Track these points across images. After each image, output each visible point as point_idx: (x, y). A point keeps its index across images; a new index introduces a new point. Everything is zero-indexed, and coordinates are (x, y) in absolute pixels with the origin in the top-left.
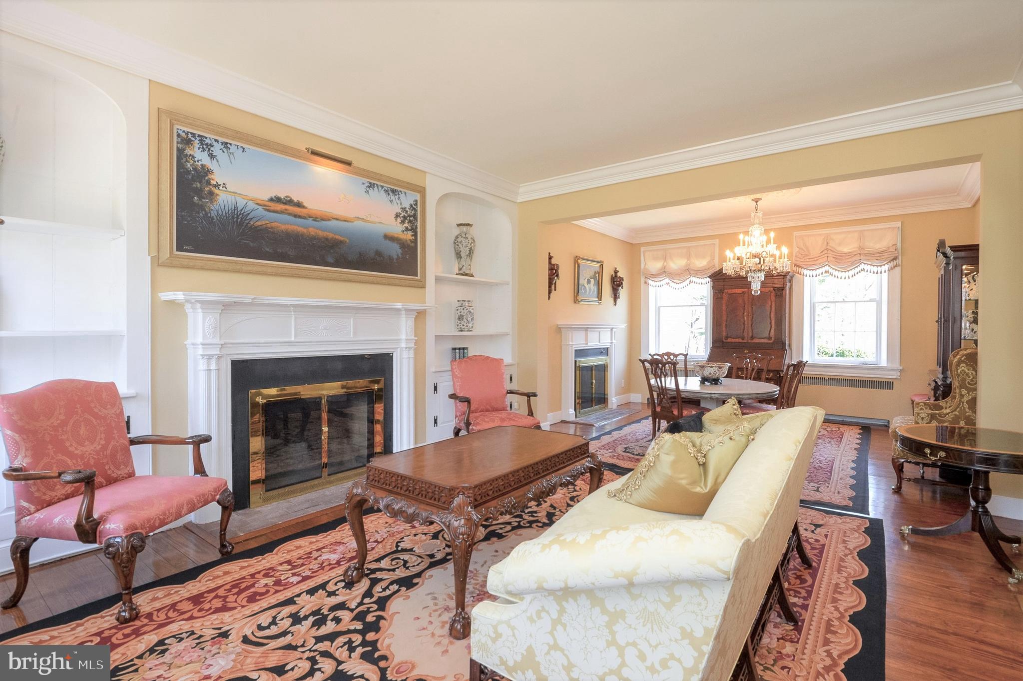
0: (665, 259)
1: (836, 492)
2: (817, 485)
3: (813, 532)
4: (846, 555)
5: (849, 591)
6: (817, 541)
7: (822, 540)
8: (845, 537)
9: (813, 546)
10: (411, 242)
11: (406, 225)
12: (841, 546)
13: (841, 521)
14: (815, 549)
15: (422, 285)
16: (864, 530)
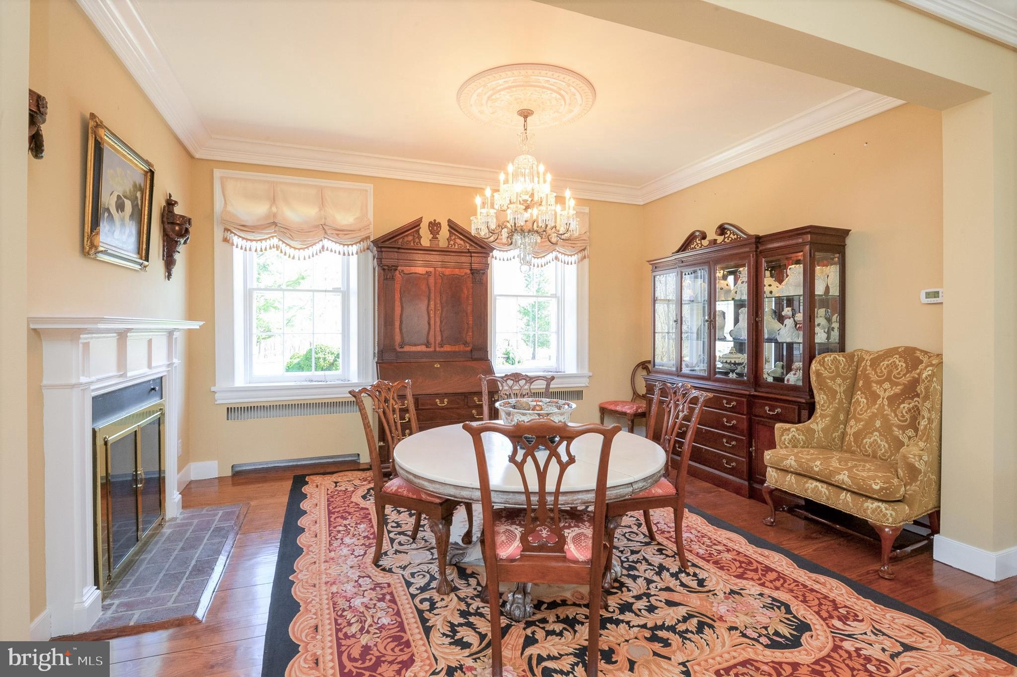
0: (273, 201)
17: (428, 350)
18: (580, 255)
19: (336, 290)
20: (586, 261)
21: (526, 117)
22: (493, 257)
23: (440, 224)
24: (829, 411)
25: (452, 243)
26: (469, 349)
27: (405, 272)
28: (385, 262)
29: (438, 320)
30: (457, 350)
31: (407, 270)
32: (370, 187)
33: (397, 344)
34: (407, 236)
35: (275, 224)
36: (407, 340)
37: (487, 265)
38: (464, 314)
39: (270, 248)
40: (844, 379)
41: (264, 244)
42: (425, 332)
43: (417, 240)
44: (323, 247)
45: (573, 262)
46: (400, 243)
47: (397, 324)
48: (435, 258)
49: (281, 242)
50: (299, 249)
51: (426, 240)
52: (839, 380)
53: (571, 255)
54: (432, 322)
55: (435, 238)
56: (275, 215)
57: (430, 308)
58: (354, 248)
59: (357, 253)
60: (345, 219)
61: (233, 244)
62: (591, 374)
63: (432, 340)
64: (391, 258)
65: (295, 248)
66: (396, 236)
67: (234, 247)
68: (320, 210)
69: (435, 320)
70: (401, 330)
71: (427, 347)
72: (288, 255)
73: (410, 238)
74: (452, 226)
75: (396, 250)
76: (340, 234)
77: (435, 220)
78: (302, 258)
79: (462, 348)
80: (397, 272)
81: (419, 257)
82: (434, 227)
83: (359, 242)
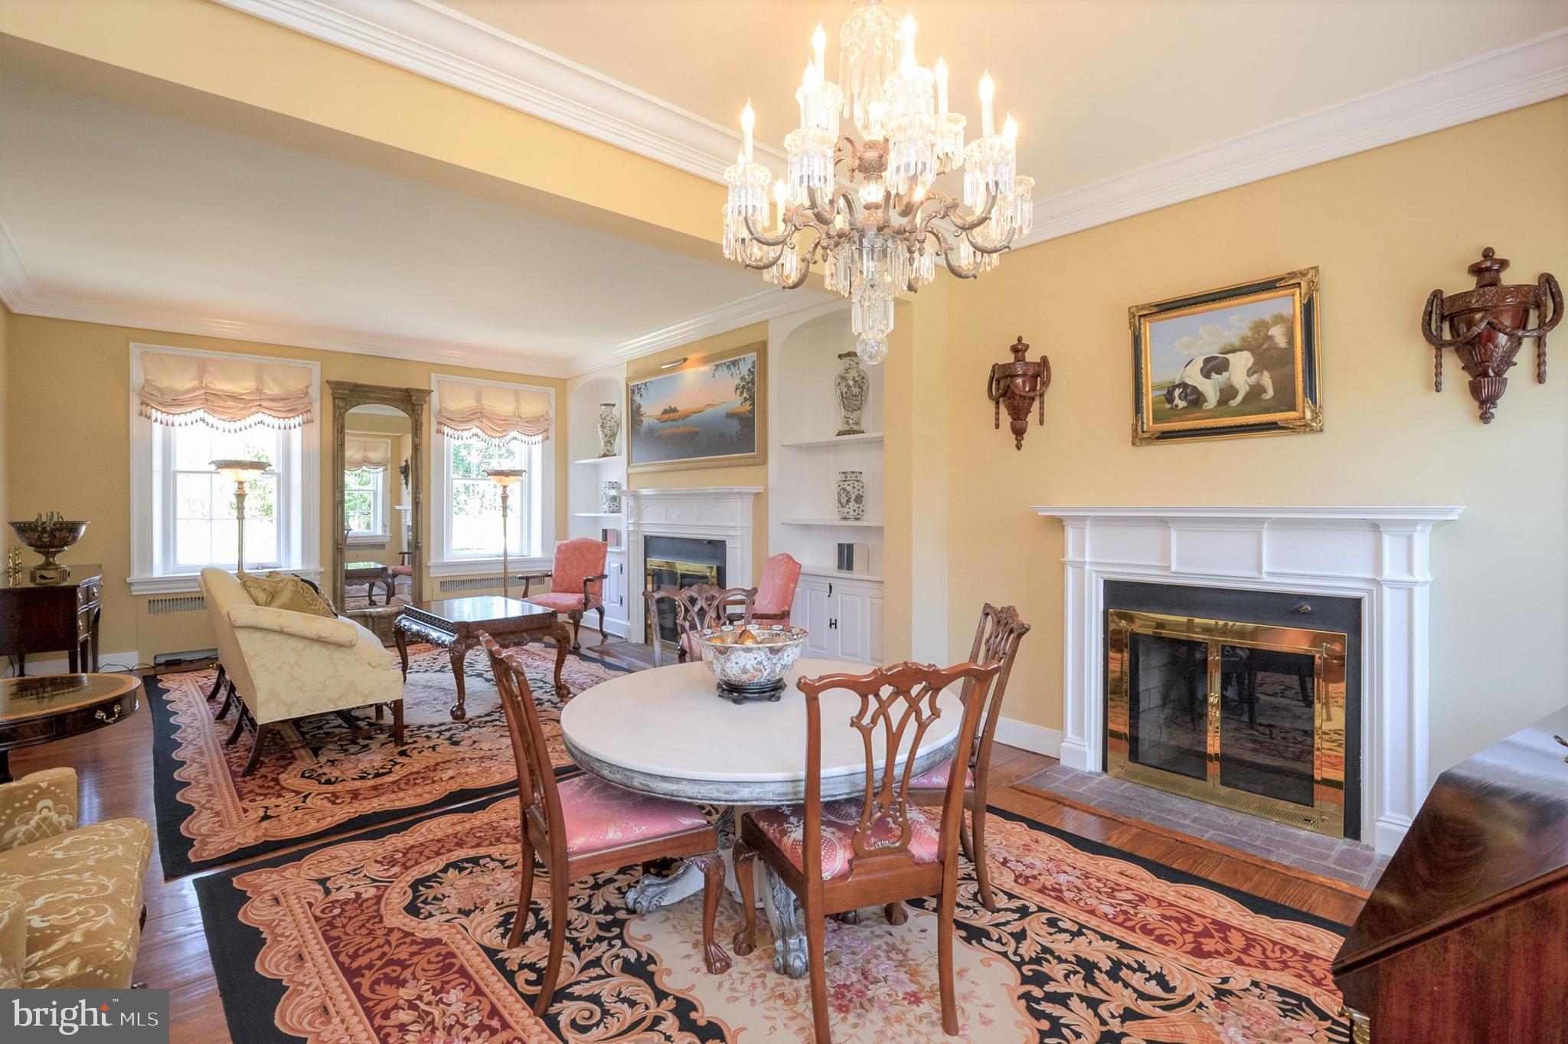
1: (282, 899)
2: (334, 896)
3: (267, 808)
4: (209, 801)
5: (192, 777)
6: (254, 800)
7: (246, 804)
8: (221, 821)
9: (253, 794)
10: (750, 412)
11: (745, 395)
12: (218, 807)
13: (237, 840)
14: (250, 792)
15: (763, 461)
16: (195, 843)
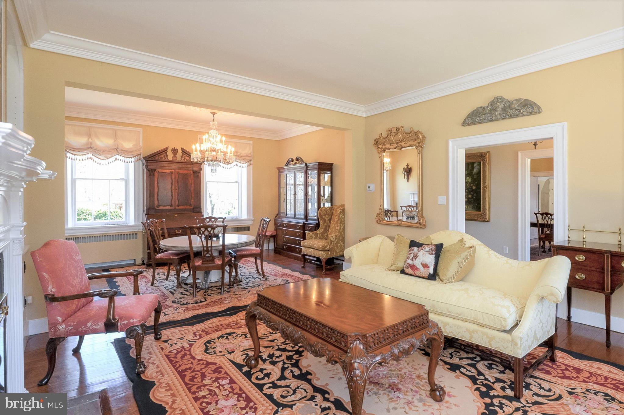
17: (172, 208)
18: (248, 163)
19: (121, 179)
20: (251, 166)
21: (214, 115)
22: (204, 164)
23: (177, 149)
24: (324, 227)
25: (183, 158)
26: (192, 207)
27: (160, 172)
28: (149, 167)
29: (176, 194)
30: (186, 208)
31: (160, 171)
32: (141, 130)
33: (156, 205)
34: (161, 155)
35: (91, 148)
36: (161, 203)
37: (201, 169)
38: (190, 191)
39: (87, 159)
40: (329, 215)
41: (84, 157)
42: (170, 200)
43: (166, 157)
44: (116, 159)
45: (245, 167)
46: (157, 158)
47: (156, 196)
48: (174, 165)
49: (93, 156)
50: (103, 160)
51: (170, 157)
52: (327, 216)
53: (244, 163)
54: (174, 195)
55: (175, 156)
56: (91, 144)
57: (172, 189)
58: (133, 159)
59: (134, 162)
60: (128, 145)
61: (67, 157)
62: (254, 219)
63: (173, 203)
64: (152, 165)
65: (101, 159)
66: (155, 155)
67: (68, 158)
68: (115, 141)
69: (175, 194)
70: (158, 199)
71: (171, 207)
72: (97, 162)
73: (162, 156)
74: (184, 151)
75: (155, 162)
76: (125, 153)
77: (175, 148)
78: (104, 164)
79: (188, 207)
80: (156, 172)
81: (166, 165)
82: (174, 151)
83: (135, 156)
